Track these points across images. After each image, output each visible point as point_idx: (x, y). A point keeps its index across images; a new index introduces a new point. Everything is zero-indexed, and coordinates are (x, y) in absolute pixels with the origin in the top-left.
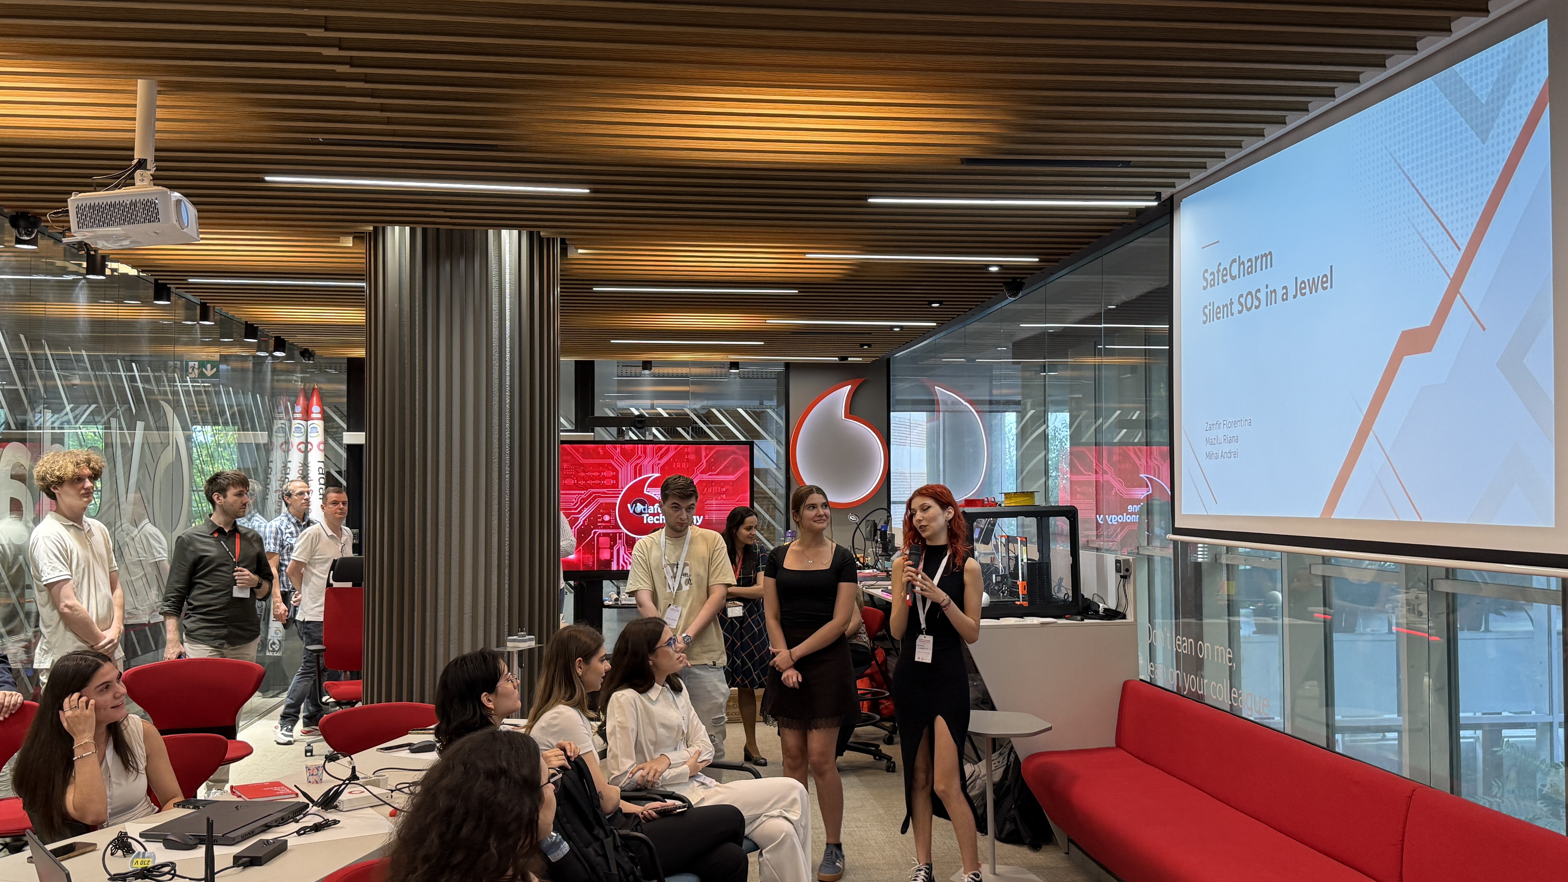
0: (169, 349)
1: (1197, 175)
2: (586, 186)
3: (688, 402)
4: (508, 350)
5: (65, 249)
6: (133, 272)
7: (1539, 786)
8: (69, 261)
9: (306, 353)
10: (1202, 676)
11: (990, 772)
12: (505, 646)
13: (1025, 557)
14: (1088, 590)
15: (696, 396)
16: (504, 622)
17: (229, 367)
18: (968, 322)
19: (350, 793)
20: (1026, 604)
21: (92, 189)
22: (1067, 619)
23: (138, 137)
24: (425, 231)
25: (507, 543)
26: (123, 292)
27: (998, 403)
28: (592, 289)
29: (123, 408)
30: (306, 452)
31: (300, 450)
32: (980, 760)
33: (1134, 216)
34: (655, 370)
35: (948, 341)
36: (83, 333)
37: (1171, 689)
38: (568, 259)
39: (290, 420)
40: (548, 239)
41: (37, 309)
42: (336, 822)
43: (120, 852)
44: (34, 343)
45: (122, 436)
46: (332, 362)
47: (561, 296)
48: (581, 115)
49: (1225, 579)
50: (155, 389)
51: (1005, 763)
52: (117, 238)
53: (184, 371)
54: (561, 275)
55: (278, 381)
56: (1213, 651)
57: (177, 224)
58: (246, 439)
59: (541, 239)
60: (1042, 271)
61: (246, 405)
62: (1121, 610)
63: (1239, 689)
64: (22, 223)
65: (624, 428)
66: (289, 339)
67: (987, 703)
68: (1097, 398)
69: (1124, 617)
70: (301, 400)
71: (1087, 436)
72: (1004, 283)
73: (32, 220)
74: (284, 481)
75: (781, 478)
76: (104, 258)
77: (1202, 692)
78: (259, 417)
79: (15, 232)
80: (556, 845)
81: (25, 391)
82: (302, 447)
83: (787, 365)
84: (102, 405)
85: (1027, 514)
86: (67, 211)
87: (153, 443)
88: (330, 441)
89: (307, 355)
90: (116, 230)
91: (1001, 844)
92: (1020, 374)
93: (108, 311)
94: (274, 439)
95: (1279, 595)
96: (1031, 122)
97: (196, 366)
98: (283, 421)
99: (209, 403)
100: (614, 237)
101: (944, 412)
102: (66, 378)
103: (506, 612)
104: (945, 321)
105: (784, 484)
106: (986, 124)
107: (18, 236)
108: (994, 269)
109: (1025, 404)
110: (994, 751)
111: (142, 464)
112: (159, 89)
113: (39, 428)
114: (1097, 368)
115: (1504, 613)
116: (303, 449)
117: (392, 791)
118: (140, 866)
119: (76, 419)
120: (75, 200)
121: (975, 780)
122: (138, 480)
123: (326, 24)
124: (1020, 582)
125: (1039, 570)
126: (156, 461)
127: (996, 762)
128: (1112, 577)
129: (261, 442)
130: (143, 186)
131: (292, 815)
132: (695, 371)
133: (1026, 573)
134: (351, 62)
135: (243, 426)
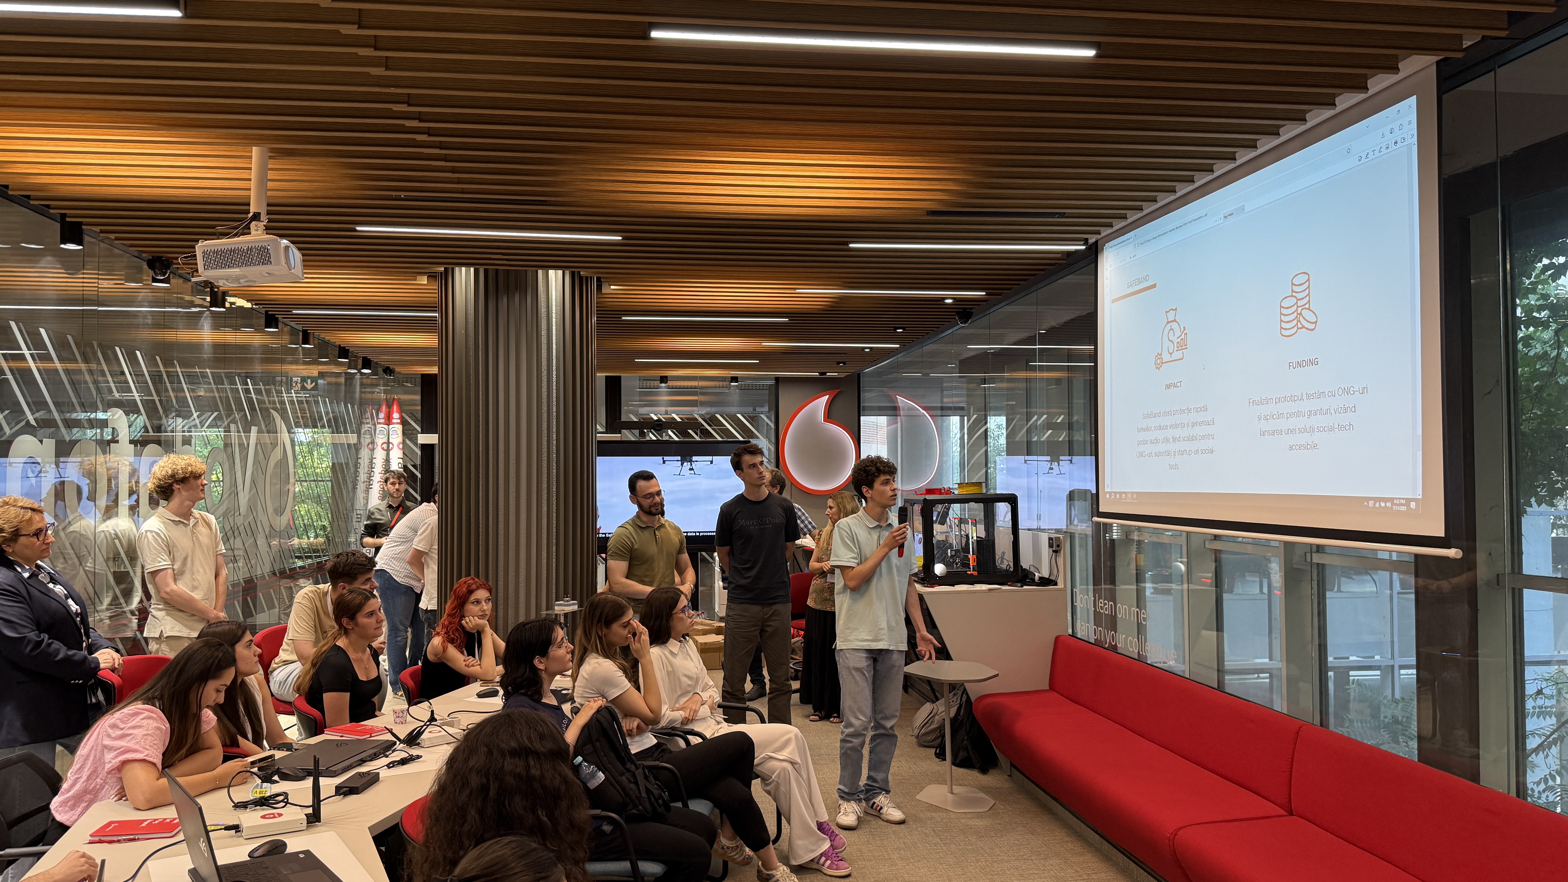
0: (277, 367)
1: (1119, 224)
2: (620, 234)
3: (695, 408)
4: (554, 368)
5: (192, 286)
6: (248, 305)
7: (1382, 718)
8: (195, 296)
9: (388, 371)
10: (1117, 631)
11: (948, 707)
12: (553, 609)
13: (975, 535)
14: (1026, 562)
15: (703, 404)
16: (552, 590)
17: (326, 382)
19: (430, 732)
20: (975, 573)
21: (215, 237)
22: (1009, 586)
23: (253, 194)
24: (486, 271)
25: (554, 525)
26: (239, 322)
27: (950, 408)
28: (621, 318)
29: (240, 415)
30: (388, 451)
31: (383, 449)
32: (937, 700)
33: (1065, 257)
34: (670, 383)
35: (908, 359)
36: (207, 354)
37: (1089, 640)
38: (602, 294)
39: (375, 425)
40: (587, 278)
41: (171, 335)
42: (419, 757)
44: (167, 363)
45: (240, 437)
46: (409, 378)
47: (597, 324)
48: (614, 176)
49: (1134, 552)
50: (266, 399)
51: (958, 702)
52: (237, 279)
53: (289, 385)
54: (597, 307)
55: (365, 392)
57: (286, 266)
58: (339, 440)
59: (581, 278)
60: (989, 302)
61: (340, 412)
62: (1053, 578)
64: (157, 265)
65: (645, 431)
66: (374, 358)
68: (1028, 405)
69: (1056, 584)
70: (384, 408)
71: (1020, 435)
72: (957, 313)
73: (165, 263)
74: (370, 474)
76: (225, 294)
77: (1116, 644)
78: (350, 422)
79: (151, 273)
81: (160, 401)
82: (385, 446)
83: (777, 379)
84: (223, 413)
85: (976, 501)
86: (195, 256)
87: (265, 444)
88: (408, 442)
89: (388, 372)
90: (236, 271)
91: (956, 768)
92: (965, 385)
93: (230, 337)
94: (362, 440)
96: (987, 180)
97: (299, 381)
98: (369, 426)
99: (309, 410)
100: (640, 276)
101: (902, 416)
102: (193, 390)
103: (554, 582)
104: (906, 343)
106: (949, 183)
107: (154, 275)
108: (949, 301)
109: (969, 410)
110: (950, 694)
111: (256, 461)
112: (270, 154)
113: (173, 432)
114: (1027, 380)
115: (1354, 577)
116: (385, 448)
118: (258, 796)
119: (202, 424)
120: (201, 247)
121: (934, 716)
122: (253, 473)
123: (409, 100)
124: (970, 556)
125: (986, 546)
126: (267, 458)
127: (951, 701)
128: (1045, 551)
129: (352, 442)
130: (257, 234)
131: (382, 751)
132: (702, 383)
133: (975, 548)
134: (429, 132)
135: (337, 429)
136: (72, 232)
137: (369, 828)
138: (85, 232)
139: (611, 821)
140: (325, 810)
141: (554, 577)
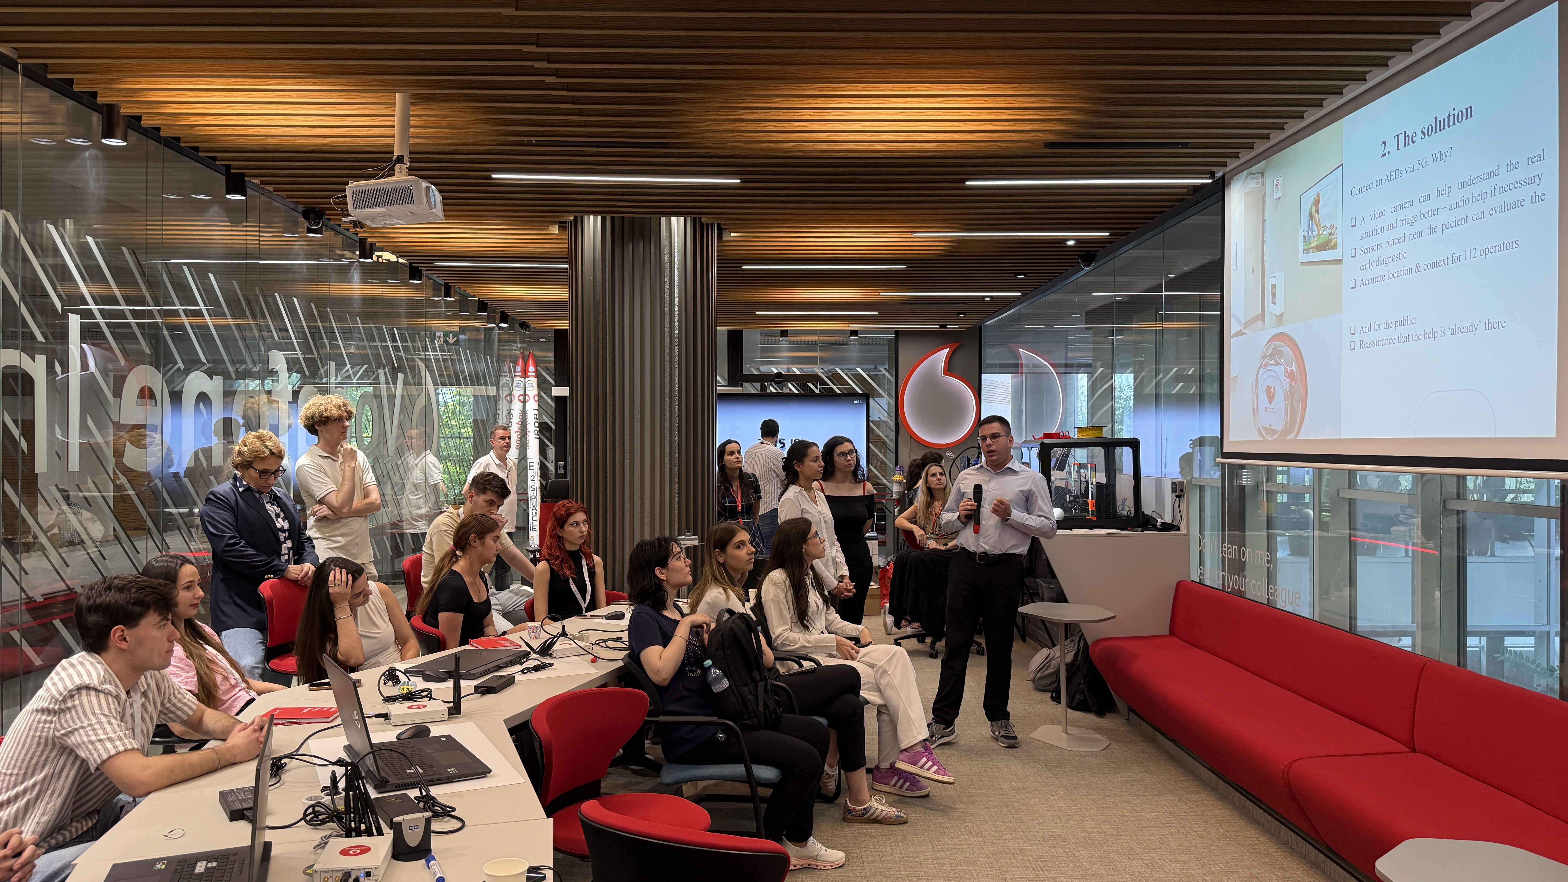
0: (421, 322)
1: (1248, 155)
2: (738, 177)
3: (819, 365)
4: (676, 313)
5: (343, 237)
6: (393, 258)
8: (346, 250)
9: (524, 325)
10: (1244, 576)
11: (1063, 655)
13: (1094, 480)
14: (1148, 508)
15: (823, 361)
16: (675, 525)
17: (467, 337)
18: (1047, 293)
19: (561, 644)
20: (1094, 518)
21: (363, 178)
22: (1129, 530)
23: (396, 141)
24: (613, 219)
25: (677, 464)
26: (386, 275)
27: (1072, 366)
28: (741, 267)
29: (388, 367)
30: (524, 402)
31: (520, 400)
32: (1054, 645)
33: (1192, 192)
34: (791, 338)
35: (1029, 311)
36: (356, 307)
37: (1217, 587)
38: (723, 242)
39: (512, 378)
40: (707, 224)
42: (551, 665)
43: (390, 683)
44: (324, 318)
45: (388, 389)
46: (543, 332)
47: (717, 274)
49: (1265, 500)
50: (412, 350)
51: (1076, 647)
52: (383, 219)
53: (433, 340)
54: (717, 256)
55: (503, 350)
56: (1254, 553)
57: (428, 205)
58: (480, 392)
59: (702, 224)
60: (1113, 244)
61: (479, 364)
62: (1175, 523)
63: (1275, 585)
64: (312, 216)
65: (766, 384)
66: (510, 312)
67: (1062, 598)
68: (1157, 359)
69: (1178, 529)
70: (521, 363)
71: (1148, 389)
72: (1079, 255)
73: (318, 213)
75: (892, 424)
76: (372, 246)
77: (1243, 589)
78: (490, 375)
79: (306, 224)
80: (718, 680)
82: (522, 398)
83: (897, 333)
84: (373, 365)
85: (1096, 445)
86: (345, 198)
87: (411, 395)
88: (543, 394)
89: (524, 326)
90: (382, 213)
91: (1071, 711)
92: (1091, 338)
94: (501, 392)
95: (1312, 513)
96: (1106, 109)
97: (442, 336)
98: (507, 379)
99: (453, 368)
100: (759, 222)
101: (1026, 373)
102: (348, 346)
103: (676, 518)
104: (1029, 290)
105: (893, 429)
106: (1066, 112)
107: (309, 226)
108: (1071, 243)
109: (1096, 366)
110: (1066, 638)
111: (403, 407)
112: (411, 101)
114: (1157, 332)
115: (1509, 542)
116: (522, 400)
117: (593, 645)
118: (405, 692)
119: (355, 374)
120: (353, 187)
121: (1050, 661)
122: (399, 417)
123: (538, 41)
124: (1090, 500)
125: (1106, 492)
126: (413, 404)
127: (1068, 647)
128: (1168, 496)
129: (491, 394)
130: (401, 176)
131: (517, 660)
132: (822, 338)
133: (1095, 493)
134: (557, 73)
135: (477, 382)
136: (236, 184)
137: (504, 721)
138: (247, 184)
139: (727, 729)
140: (464, 705)
141: (677, 514)
